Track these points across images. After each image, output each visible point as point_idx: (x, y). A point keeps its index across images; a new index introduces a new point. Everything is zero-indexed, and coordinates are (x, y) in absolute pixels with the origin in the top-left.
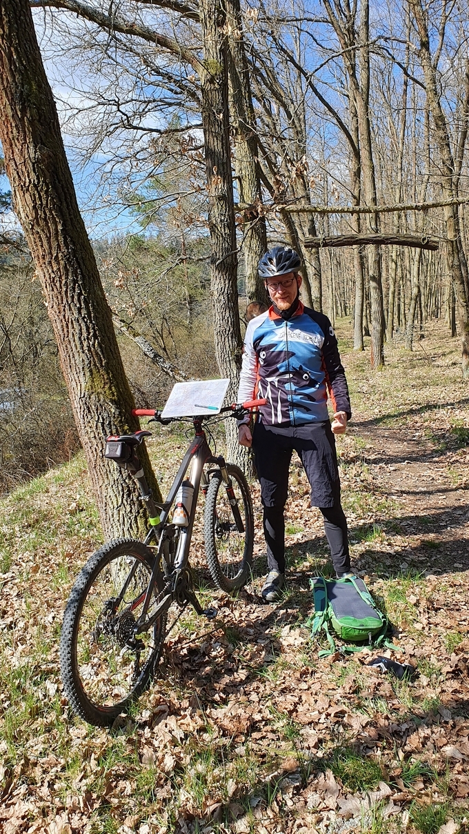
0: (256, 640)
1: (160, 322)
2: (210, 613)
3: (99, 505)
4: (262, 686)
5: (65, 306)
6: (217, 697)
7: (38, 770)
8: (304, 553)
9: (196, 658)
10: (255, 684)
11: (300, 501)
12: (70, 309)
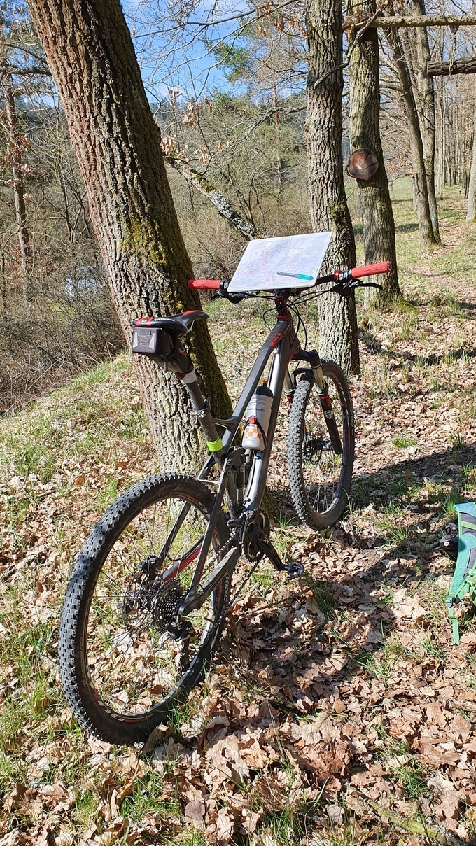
0: (357, 605)
1: (247, 190)
2: (293, 569)
3: (148, 411)
4: (365, 685)
5: (89, 121)
6: (299, 704)
7: (37, 806)
8: (421, 476)
9: (272, 631)
10: (356, 680)
11: (412, 403)
12: (97, 126)
